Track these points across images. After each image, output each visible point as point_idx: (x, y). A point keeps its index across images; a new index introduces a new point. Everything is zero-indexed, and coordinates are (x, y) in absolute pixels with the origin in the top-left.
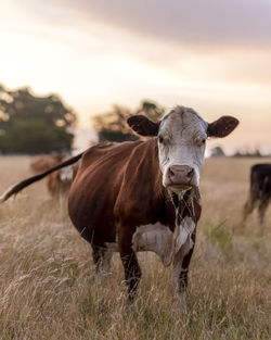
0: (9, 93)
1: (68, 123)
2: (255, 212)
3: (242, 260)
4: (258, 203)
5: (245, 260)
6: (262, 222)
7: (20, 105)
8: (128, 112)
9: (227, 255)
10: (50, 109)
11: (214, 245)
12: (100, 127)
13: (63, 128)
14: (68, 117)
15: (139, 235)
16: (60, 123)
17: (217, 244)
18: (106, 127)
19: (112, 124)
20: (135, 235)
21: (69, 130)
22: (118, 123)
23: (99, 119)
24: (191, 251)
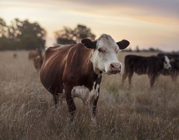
0: (21, 22)
1: (43, 35)
2: (127, 78)
3: (122, 101)
4: (128, 74)
5: (124, 101)
6: (130, 83)
7: (25, 27)
8: (70, 29)
9: (116, 99)
10: (35, 29)
11: (110, 94)
12: (57, 37)
13: (41, 37)
14: (43, 32)
15: (74, 91)
16: (39, 35)
17: (112, 94)
18: (60, 37)
19: (63, 35)
20: (72, 90)
21: (43, 38)
22: (66, 35)
23: (57, 33)
24: (98, 97)
